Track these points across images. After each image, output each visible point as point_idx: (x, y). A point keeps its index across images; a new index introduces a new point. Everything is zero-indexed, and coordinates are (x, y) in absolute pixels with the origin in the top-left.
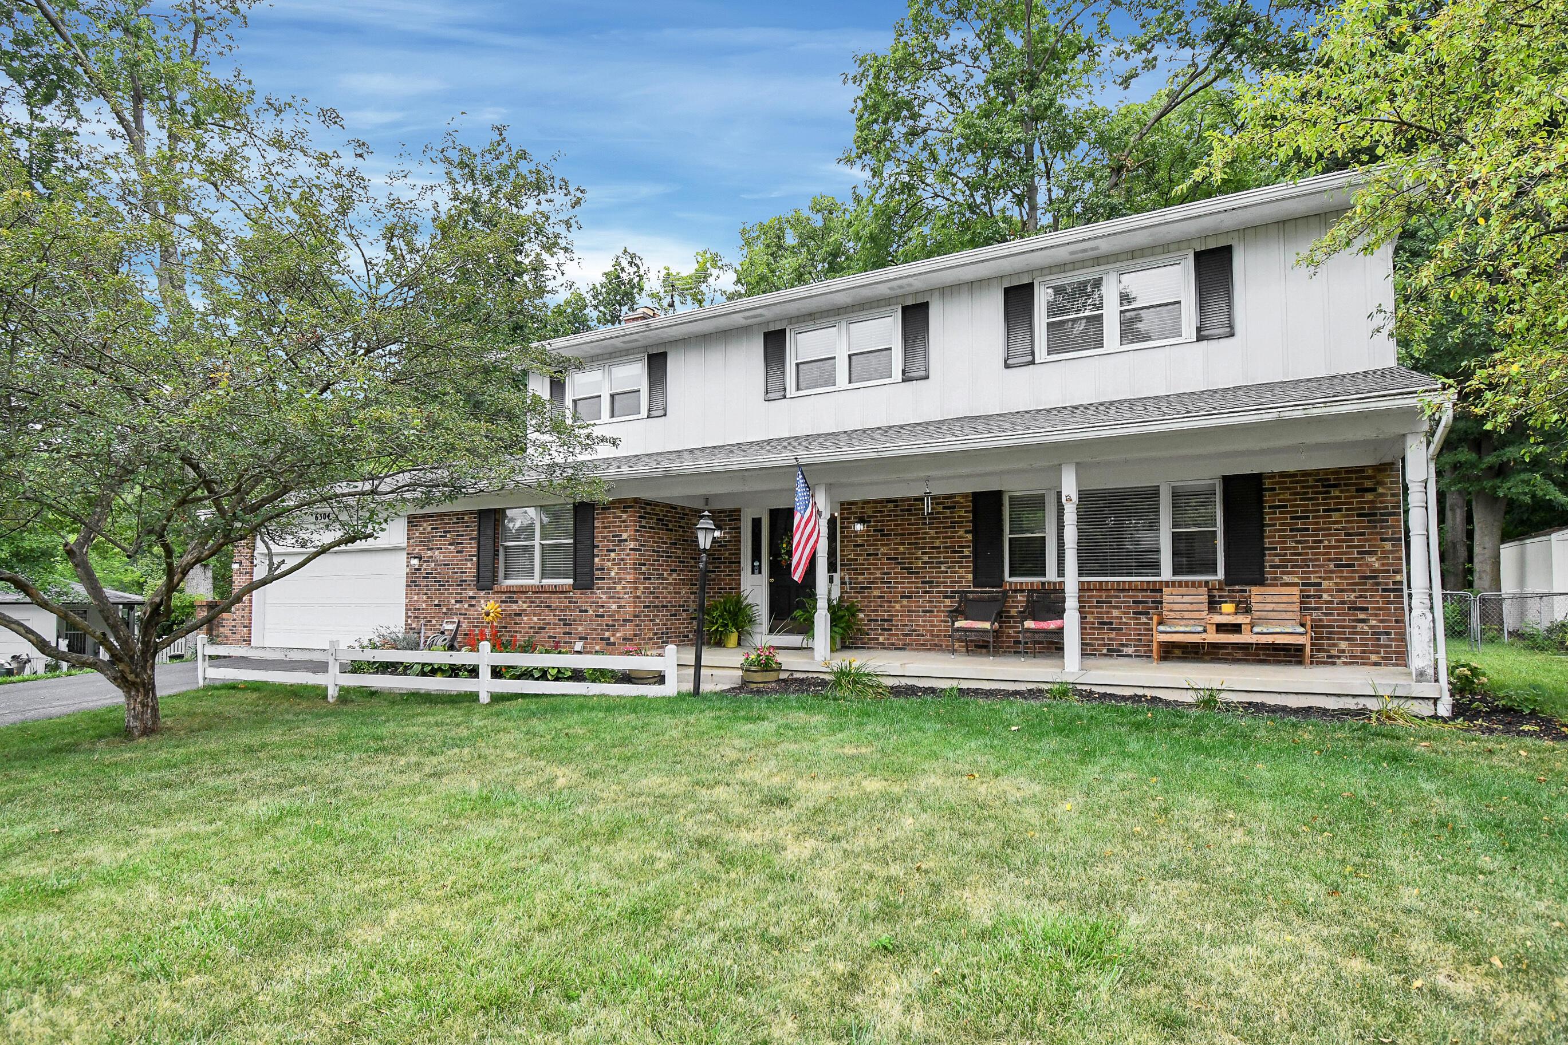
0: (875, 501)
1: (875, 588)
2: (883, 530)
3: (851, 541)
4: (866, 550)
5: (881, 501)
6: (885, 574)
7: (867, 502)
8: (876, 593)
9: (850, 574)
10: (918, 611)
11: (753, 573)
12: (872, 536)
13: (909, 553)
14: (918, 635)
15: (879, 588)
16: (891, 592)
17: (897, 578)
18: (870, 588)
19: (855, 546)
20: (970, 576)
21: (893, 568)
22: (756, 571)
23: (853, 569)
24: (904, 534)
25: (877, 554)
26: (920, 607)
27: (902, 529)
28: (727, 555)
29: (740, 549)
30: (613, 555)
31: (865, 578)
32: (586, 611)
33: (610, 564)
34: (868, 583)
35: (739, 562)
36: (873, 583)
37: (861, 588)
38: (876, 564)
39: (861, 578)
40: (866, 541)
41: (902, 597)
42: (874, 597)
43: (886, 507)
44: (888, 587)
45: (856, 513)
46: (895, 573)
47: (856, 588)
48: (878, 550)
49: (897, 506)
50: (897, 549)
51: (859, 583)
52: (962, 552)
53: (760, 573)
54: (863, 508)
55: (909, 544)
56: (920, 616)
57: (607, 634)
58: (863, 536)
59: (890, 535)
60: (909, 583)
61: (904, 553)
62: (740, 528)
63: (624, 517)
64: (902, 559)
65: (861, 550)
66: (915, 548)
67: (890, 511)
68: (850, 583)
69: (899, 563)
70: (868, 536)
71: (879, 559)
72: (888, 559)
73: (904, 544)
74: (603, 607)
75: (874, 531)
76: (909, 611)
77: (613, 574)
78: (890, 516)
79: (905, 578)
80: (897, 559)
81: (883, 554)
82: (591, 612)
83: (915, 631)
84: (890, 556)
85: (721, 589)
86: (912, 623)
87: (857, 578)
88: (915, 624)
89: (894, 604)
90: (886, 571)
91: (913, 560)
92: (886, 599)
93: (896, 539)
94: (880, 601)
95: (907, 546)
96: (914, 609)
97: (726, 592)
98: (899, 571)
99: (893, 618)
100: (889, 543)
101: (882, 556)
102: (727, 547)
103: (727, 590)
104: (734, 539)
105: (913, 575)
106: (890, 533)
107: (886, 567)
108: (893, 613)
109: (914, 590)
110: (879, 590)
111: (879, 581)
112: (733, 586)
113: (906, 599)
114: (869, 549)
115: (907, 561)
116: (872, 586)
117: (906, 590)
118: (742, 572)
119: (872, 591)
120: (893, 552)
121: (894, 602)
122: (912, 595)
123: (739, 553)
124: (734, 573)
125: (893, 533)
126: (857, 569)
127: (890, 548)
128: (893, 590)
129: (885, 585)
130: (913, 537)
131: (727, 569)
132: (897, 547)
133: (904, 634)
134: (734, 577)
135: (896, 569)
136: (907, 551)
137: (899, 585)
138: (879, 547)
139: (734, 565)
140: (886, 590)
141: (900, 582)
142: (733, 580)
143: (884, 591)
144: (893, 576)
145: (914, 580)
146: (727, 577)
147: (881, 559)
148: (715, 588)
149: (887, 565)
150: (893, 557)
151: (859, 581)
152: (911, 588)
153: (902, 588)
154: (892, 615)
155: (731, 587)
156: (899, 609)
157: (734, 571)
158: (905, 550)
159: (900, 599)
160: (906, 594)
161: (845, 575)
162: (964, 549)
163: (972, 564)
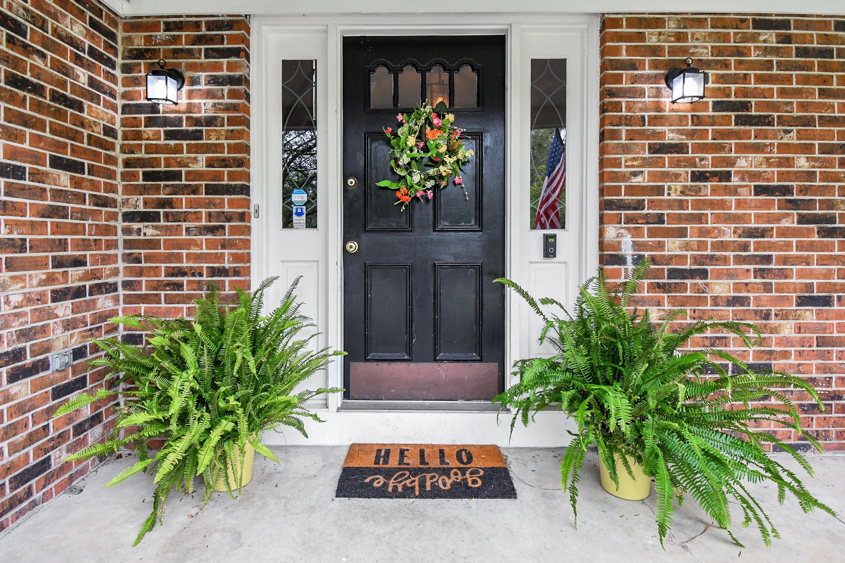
0: (721, 20)
1: (719, 275)
2: (746, 106)
3: (642, 135)
4: (691, 163)
5: (740, 21)
6: (751, 233)
7: (696, 20)
8: (722, 288)
9: (637, 232)
11: (287, 223)
12: (713, 121)
13: (825, 177)
15: (731, 275)
16: (767, 288)
17: (788, 246)
18: (703, 274)
19: (654, 149)
21: (778, 219)
22: (299, 220)
23: (647, 219)
24: (809, 122)
25: (727, 176)
27: (803, 106)
28: (200, 166)
29: (247, 149)
31: (687, 246)
34: (696, 260)
35: (245, 190)
36: (712, 259)
37: (673, 273)
38: (722, 204)
39: (672, 246)
40: (691, 134)
41: (803, 301)
42: (716, 301)
43: (754, 38)
44: (759, 273)
45: (655, 51)
46: (783, 233)
47: (658, 274)
48: (732, 163)
49: (787, 39)
50: (789, 162)
51: (670, 259)
53: (311, 223)
54: (680, 37)
55: (825, 149)
58: (682, 120)
59: (766, 121)
60: (822, 260)
61: (811, 176)
62: (244, 81)
64: (803, 190)
65: (677, 164)
67: (767, 51)
68: (638, 260)
69: (795, 205)
70: (697, 120)
71: (734, 191)
72: (759, 191)
73: (807, 149)
75: (718, 106)
76: (821, 342)
78: (768, 65)
79: (812, 246)
80: (787, 190)
81: (743, 175)
83: (837, 396)
84: (768, 180)
85: (182, 272)
86: (829, 375)
87: (661, 246)
88: (839, 378)
89: (778, 322)
90: (753, 225)
91: (837, 197)
92: (751, 307)
93: (787, 132)
94: (735, 314)
95: (817, 155)
96: (835, 334)
97: (199, 282)
98: (795, 225)
99: (773, 362)
100: (765, 145)
101: (743, 179)
102: (201, 139)
103: (201, 275)
104: (225, 115)
105: (836, 240)
106: (768, 116)
107: (753, 212)
108: (773, 348)
109: (836, 281)
110: (732, 282)
111: (732, 254)
112: (227, 265)
113: (814, 308)
114: (702, 159)
115: (817, 198)
116: (709, 268)
117: (815, 281)
118: (253, 219)
119: (707, 284)
120: (776, 170)
121: (776, 315)
122: (830, 297)
123: (234, 159)
124: (227, 224)
125: (776, 114)
126: (660, 219)
127: (768, 159)
128: (773, 281)
129: (751, 267)
130: (836, 129)
131: (204, 211)
132: (788, 158)
133: (804, 405)
134: (227, 237)
135: (784, 221)
136: (818, 170)
137: (794, 267)
138: (733, 155)
139: (226, 197)
140: (753, 280)
141: (797, 257)
142: (223, 247)
143: (747, 284)
144: (774, 239)
145: (837, 253)
146: (201, 234)
147: (739, 190)
148: (156, 271)
149: (756, 208)
150: (776, 183)
151: (666, 253)
152: (828, 274)
153: (801, 274)
154: (771, 352)
155: (218, 268)
156: (793, 335)
157: (226, 217)
158: (813, 167)
159: (794, 308)
160: (815, 294)
161: (622, 236)
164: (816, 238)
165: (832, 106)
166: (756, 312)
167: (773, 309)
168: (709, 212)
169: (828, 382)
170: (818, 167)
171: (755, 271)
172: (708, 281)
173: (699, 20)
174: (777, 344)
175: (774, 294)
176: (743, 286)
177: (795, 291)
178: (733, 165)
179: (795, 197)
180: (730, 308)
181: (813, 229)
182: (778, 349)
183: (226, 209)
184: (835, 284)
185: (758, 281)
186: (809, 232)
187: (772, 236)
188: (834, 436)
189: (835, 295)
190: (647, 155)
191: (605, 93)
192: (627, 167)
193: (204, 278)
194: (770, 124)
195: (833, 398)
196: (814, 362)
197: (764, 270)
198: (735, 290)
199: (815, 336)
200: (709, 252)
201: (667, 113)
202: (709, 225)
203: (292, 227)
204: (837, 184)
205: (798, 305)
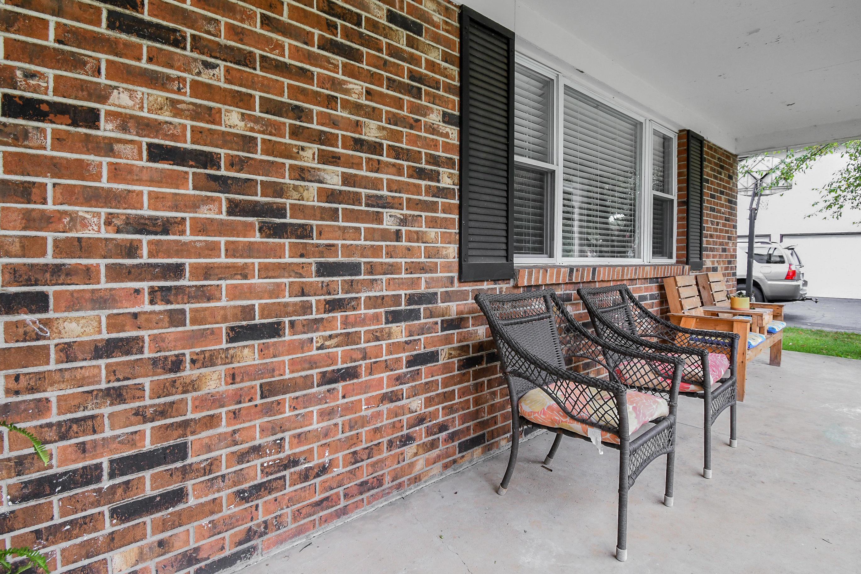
1: (74, 303)
6: (141, 225)
10: (307, 383)
12: (58, 8)
13: (271, 148)
14: (305, 476)
16: (176, 318)
17: (212, 249)
18: (37, 302)
20: (453, 251)
21: (193, 204)
24: (246, 59)
25: (89, 118)
26: (312, 364)
27: (236, 33)
36: (57, 272)
38: (79, 169)
41: (237, 334)
42: (68, 351)
44: (159, 295)
46: (202, 227)
48: (100, 94)
50: (210, 115)
52: (437, 177)
55: (267, 106)
56: (309, 401)
59: (171, 37)
60: (265, 272)
61: (247, 142)
64: (235, 163)
66: (296, 133)
69: (222, 183)
71: (106, 147)
72: (157, 153)
73: (242, 101)
76: (268, 390)
79: (250, 250)
80: (209, 160)
81: (125, 121)
83: (293, 462)
84: (174, 138)
86: (280, 436)
88: (294, 436)
89: (196, 372)
90: (146, 212)
91: (287, 181)
92: (147, 354)
93: (208, 65)
94: (112, 371)
95: (257, 113)
96: (288, 376)
98: (223, 216)
99: (191, 438)
100: (169, 78)
101: (124, 128)
105: (287, 241)
106: (175, 31)
107: (145, 189)
108: (189, 416)
109: (287, 299)
110: (104, 314)
111: (102, 262)
113: (256, 343)
114: (30, 75)
115: (259, 178)
116: (50, 290)
117: (257, 303)
119: (47, 323)
120: (189, 123)
121: (193, 361)
122: (279, 323)
125: (189, 32)
127: (173, 102)
128: (187, 307)
129: (145, 285)
130: (286, 81)
132: (210, 109)
133: (244, 491)
135: (204, 208)
136: (260, 136)
137: (223, 283)
138: (102, 80)
140: (148, 307)
141: (228, 267)
143: (135, 316)
144: (188, 238)
145: (287, 260)
147: (117, 147)
149: (151, 182)
150: (189, 146)
152: (276, 291)
153: (235, 293)
154: (185, 424)
156: (223, 388)
158: (252, 130)
159: (224, 346)
160: (257, 321)
162: (441, 170)
163: (457, 217)
164: (257, 238)
165: (280, 47)
166: (155, 362)
167: (187, 352)
168: (49, 181)
169: (279, 446)
170: (259, 132)
171: (152, 291)
172: (51, 315)
174: (196, 408)
175: (189, 327)
176: (129, 321)
177: (225, 320)
178: (103, 98)
179: (223, 172)
180: (102, 362)
181: (252, 225)
182: (198, 415)
184: (286, 305)
185: (158, 308)
186: (247, 229)
187: (183, 233)
188: (289, 519)
189: (287, 320)
194: (179, 43)
195: (286, 467)
196: (257, 422)
197: (169, 289)
198: (111, 327)
199: (258, 383)
200: (49, 259)
202: (50, 206)
204: (288, 162)
205: (231, 340)
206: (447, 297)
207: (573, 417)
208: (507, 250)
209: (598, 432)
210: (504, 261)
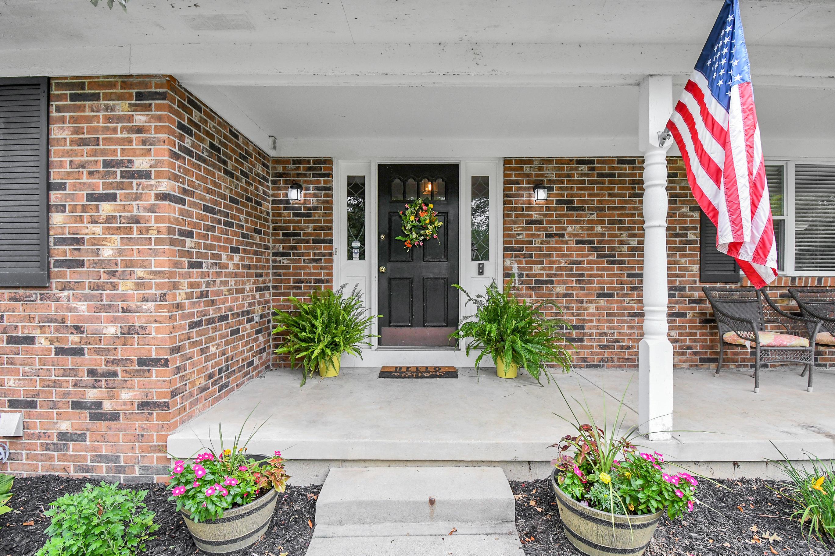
0: (560, 161)
1: (559, 283)
2: (572, 202)
3: (522, 216)
4: (545, 229)
5: (570, 161)
6: (574, 263)
7: (548, 161)
8: (560, 289)
9: (519, 262)
10: (623, 315)
11: (350, 257)
12: (556, 209)
13: (610, 235)
14: (622, 347)
15: (564, 282)
16: (582, 289)
17: (592, 269)
18: (551, 282)
19: (527, 222)
20: (696, 268)
21: (587, 256)
22: (356, 256)
23: (525, 256)
24: (603, 209)
25: (562, 235)
26: (625, 308)
27: (600, 202)
28: (310, 230)
29: (331, 221)
30: (106, 208)
31: (543, 269)
32: (30, 340)
33: (98, 229)
34: (548, 275)
35: (331, 241)
36: (555, 275)
37: (537, 282)
38: (560, 249)
39: (536, 269)
40: (546, 215)
41: (599, 295)
42: (557, 295)
43: (576, 169)
44: (578, 282)
45: (528, 175)
46: (589, 262)
47: (529, 282)
48: (565, 229)
49: (593, 169)
50: (592, 229)
51: (535, 275)
52: (686, 235)
53: (362, 256)
54: (540, 169)
55: (610, 222)
56: (623, 321)
57: (92, 395)
58: (541, 209)
59: (582, 209)
60: (608, 276)
61: (603, 235)
62: (330, 189)
63: (140, 119)
64: (599, 242)
65: (538, 229)
66: (619, 229)
67: (583, 175)
68: (521, 276)
69: (595, 249)
70: (548, 209)
71: (566, 242)
72: (578, 242)
73: (602, 222)
74: (78, 329)
75: (558, 202)
76: (609, 315)
77: (107, 253)
78: (583, 182)
79: (604, 269)
80: (592, 242)
81: (570, 235)
82: (42, 342)
83: (617, 341)
84: (582, 237)
85: (301, 281)
86: (613, 331)
87: (531, 269)
88: (618, 332)
89: (587, 305)
90: (575, 259)
91: (616, 245)
92: (574, 298)
93: (591, 214)
94: (566, 301)
95: (606, 225)
96: (616, 311)
97: (310, 286)
98: (595, 259)
99: (585, 324)
100: (581, 220)
101: (570, 237)
102: (311, 217)
103: (310, 283)
104: (322, 205)
105: (616, 266)
106: (582, 207)
107: (575, 252)
108: (585, 318)
109: (616, 285)
110: (565, 286)
111: (565, 272)
112: (323, 278)
113: (605, 299)
114: (550, 227)
115: (607, 246)
116: (554, 279)
117: (605, 286)
118: (334, 256)
119: (553, 287)
120: (586, 232)
121: (586, 302)
122: (613, 293)
123: (327, 226)
124: (323, 258)
125: (586, 206)
126: (531, 256)
127: (582, 227)
128: (585, 286)
129: (574, 279)
130: (616, 212)
131: (312, 251)
132: (592, 227)
133: (600, 345)
134: (323, 264)
135: (590, 257)
136: (607, 232)
137: (595, 279)
138: (565, 225)
139: (323, 245)
140: (575, 285)
141: (596, 274)
142: (321, 269)
143: (572, 287)
144: (585, 266)
145: (616, 272)
146: (310, 263)
147: (568, 242)
148: (288, 281)
149: (576, 251)
150: (586, 239)
151: (534, 272)
152: (612, 282)
153: (599, 282)
154: (584, 320)
155: (319, 279)
156: (595, 311)
157: (323, 255)
158: (604, 231)
159: (595, 298)
160: (605, 292)
161: (513, 264)
162: (688, 232)
163: (698, 253)
164: (606, 265)
165: (614, 202)
166: (576, 300)
167: (585, 299)
168: (554, 253)
169: (613, 334)
171: (576, 280)
172: (554, 285)
173: (550, 160)
174: (587, 316)
175: (585, 292)
176: (571, 288)
177: (595, 291)
178: (565, 230)
179: (595, 245)
180: (564, 299)
181: (604, 261)
182: (588, 318)
183: (323, 251)
184: (615, 287)
185: (577, 285)
186: (603, 262)
187: (584, 264)
188: (616, 360)
189: (615, 292)
190: (524, 225)
191: (506, 196)
192: (515, 231)
193: (312, 284)
194: (584, 210)
195: (615, 342)
196: (605, 324)
197: (580, 280)
198: (567, 290)
199: (605, 312)
200: (554, 272)
201: (534, 205)
202: (554, 259)
203: (352, 259)
204: (616, 239)
205: (597, 297)
206: (692, 289)
207: (741, 337)
208: (735, 267)
209: (749, 342)
210: (733, 273)
